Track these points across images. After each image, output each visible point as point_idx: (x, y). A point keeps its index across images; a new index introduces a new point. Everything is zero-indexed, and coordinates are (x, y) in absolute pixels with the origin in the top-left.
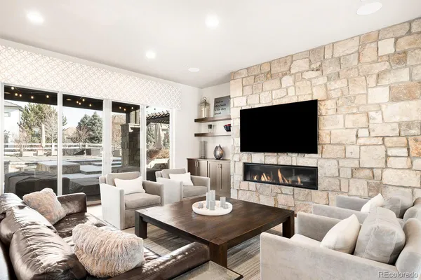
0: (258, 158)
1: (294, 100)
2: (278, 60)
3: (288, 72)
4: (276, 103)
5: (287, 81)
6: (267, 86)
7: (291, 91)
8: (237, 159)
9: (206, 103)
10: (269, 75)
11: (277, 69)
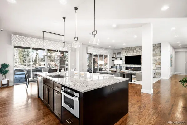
0: (129, 66)
1: (136, 55)
2: (133, 47)
3: (135, 50)
4: (133, 55)
5: (135, 51)
6: (131, 52)
7: (136, 53)
8: (124, 66)
9: (115, 53)
10: (131, 50)
11: (133, 49)
